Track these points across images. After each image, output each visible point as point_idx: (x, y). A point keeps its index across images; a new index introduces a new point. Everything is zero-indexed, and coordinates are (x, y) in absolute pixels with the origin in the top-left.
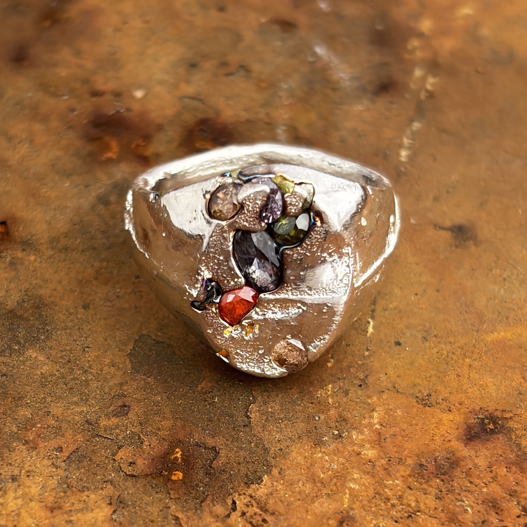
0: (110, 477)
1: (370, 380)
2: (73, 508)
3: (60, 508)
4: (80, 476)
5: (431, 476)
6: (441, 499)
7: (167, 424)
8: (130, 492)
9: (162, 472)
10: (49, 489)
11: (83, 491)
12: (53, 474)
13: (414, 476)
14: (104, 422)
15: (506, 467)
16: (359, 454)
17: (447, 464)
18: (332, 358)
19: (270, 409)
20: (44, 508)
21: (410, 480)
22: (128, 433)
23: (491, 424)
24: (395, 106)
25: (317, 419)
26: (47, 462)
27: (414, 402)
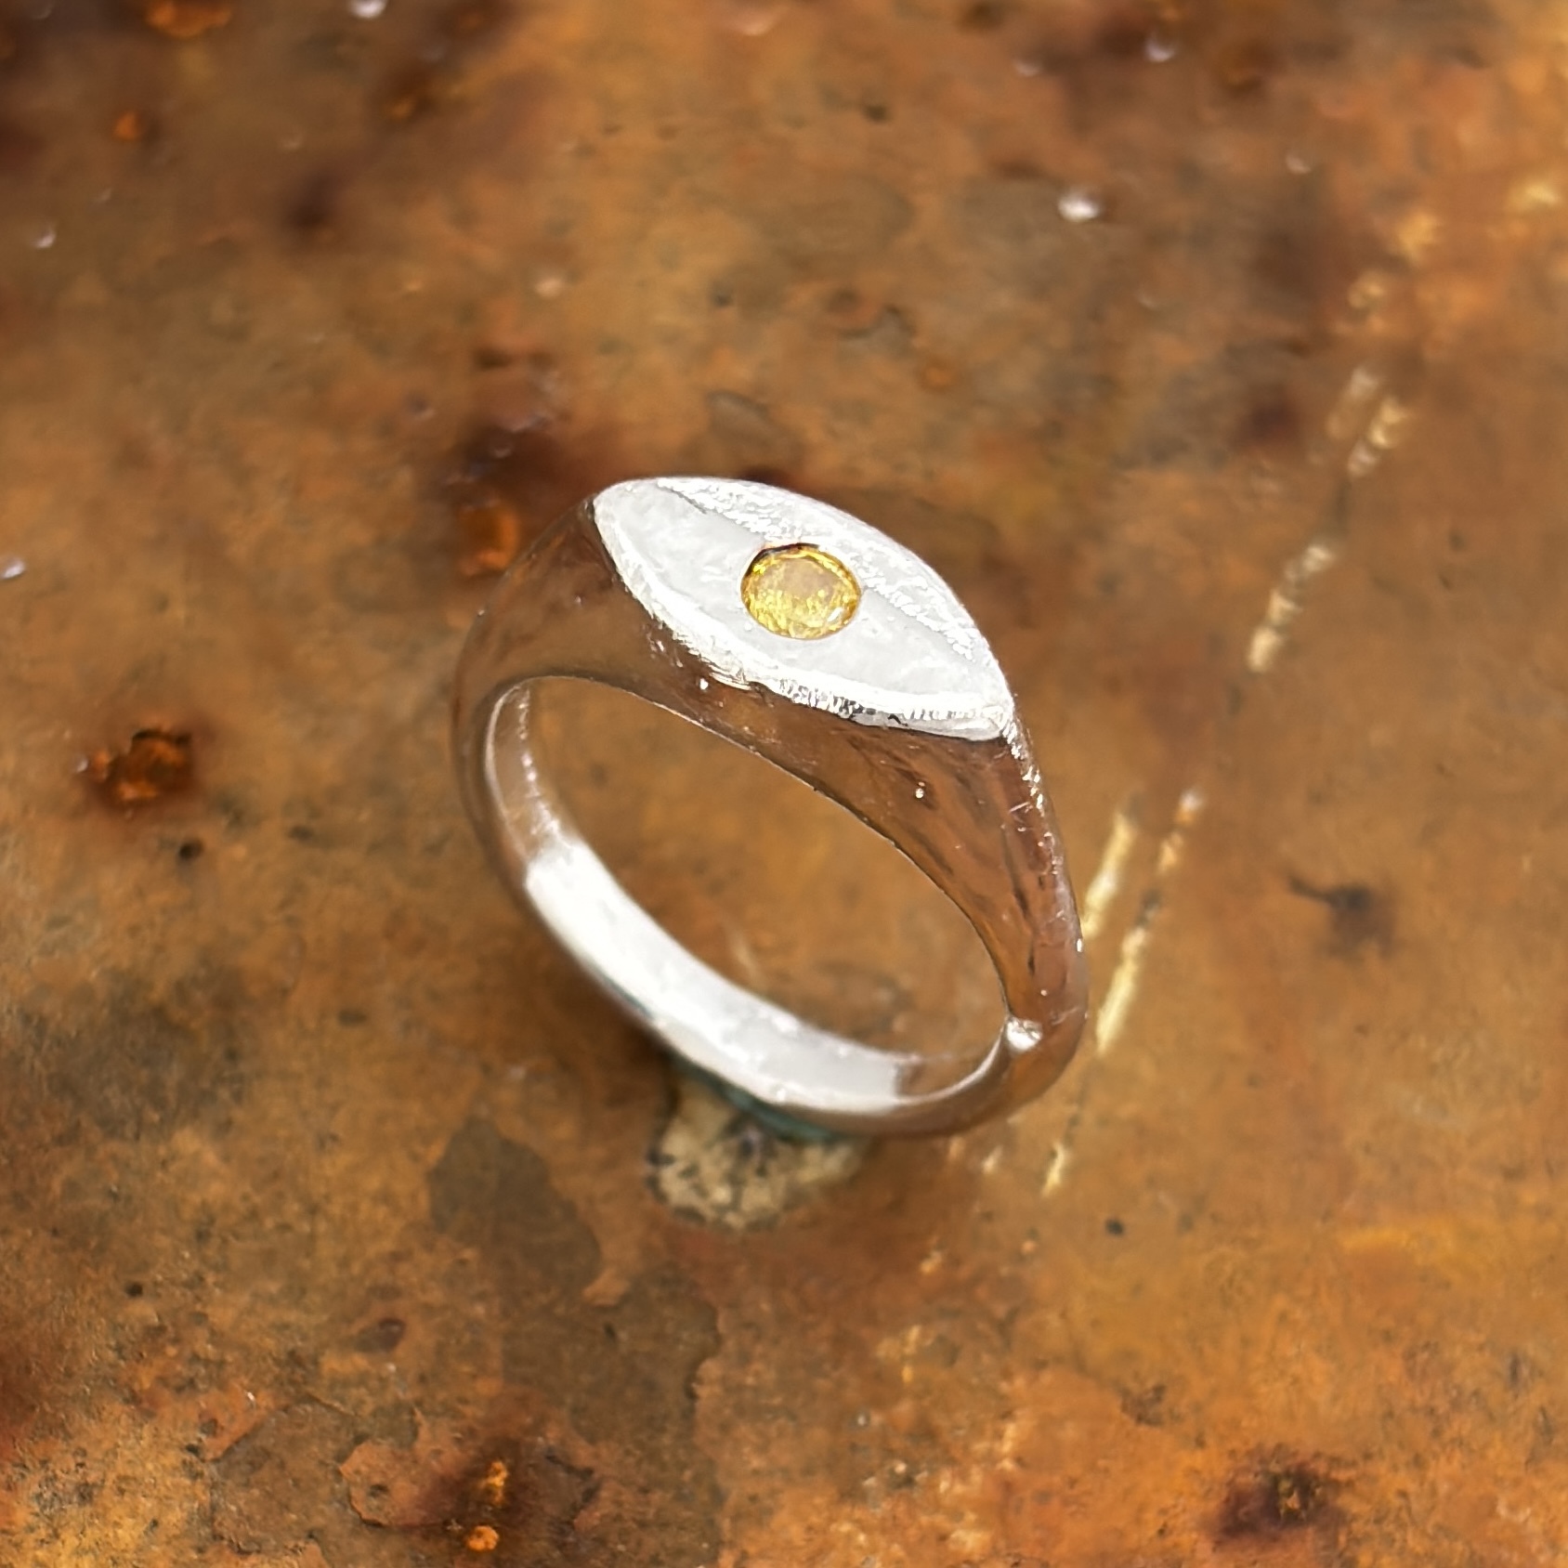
25: (861, 1421)
26: (173, 1458)
27: (1115, 1406)
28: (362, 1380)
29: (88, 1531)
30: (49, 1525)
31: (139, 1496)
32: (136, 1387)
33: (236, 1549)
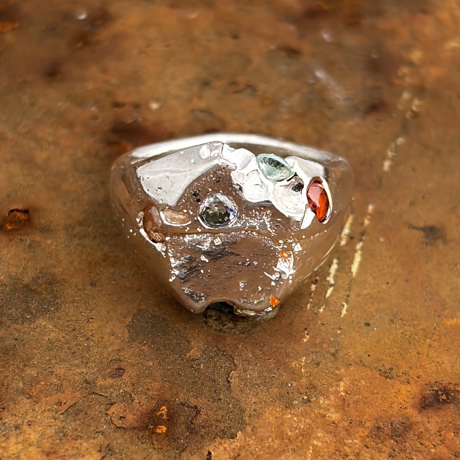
0: (102, 429)
1: (341, 354)
2: (67, 454)
3: (55, 453)
4: (75, 427)
5: (386, 437)
6: (393, 457)
7: (156, 385)
8: (119, 442)
9: (148, 426)
10: (47, 436)
11: (77, 440)
12: (51, 424)
13: (372, 437)
14: (100, 382)
15: (454, 432)
16: (324, 416)
17: (401, 427)
18: (308, 334)
19: (249, 376)
20: (41, 453)
21: (368, 440)
22: (121, 391)
23: (444, 395)
24: (383, 124)
25: (289, 385)
26: (47, 414)
27: (377, 374)
31: (36, 426)
32: (31, 394)
33: (73, 438)
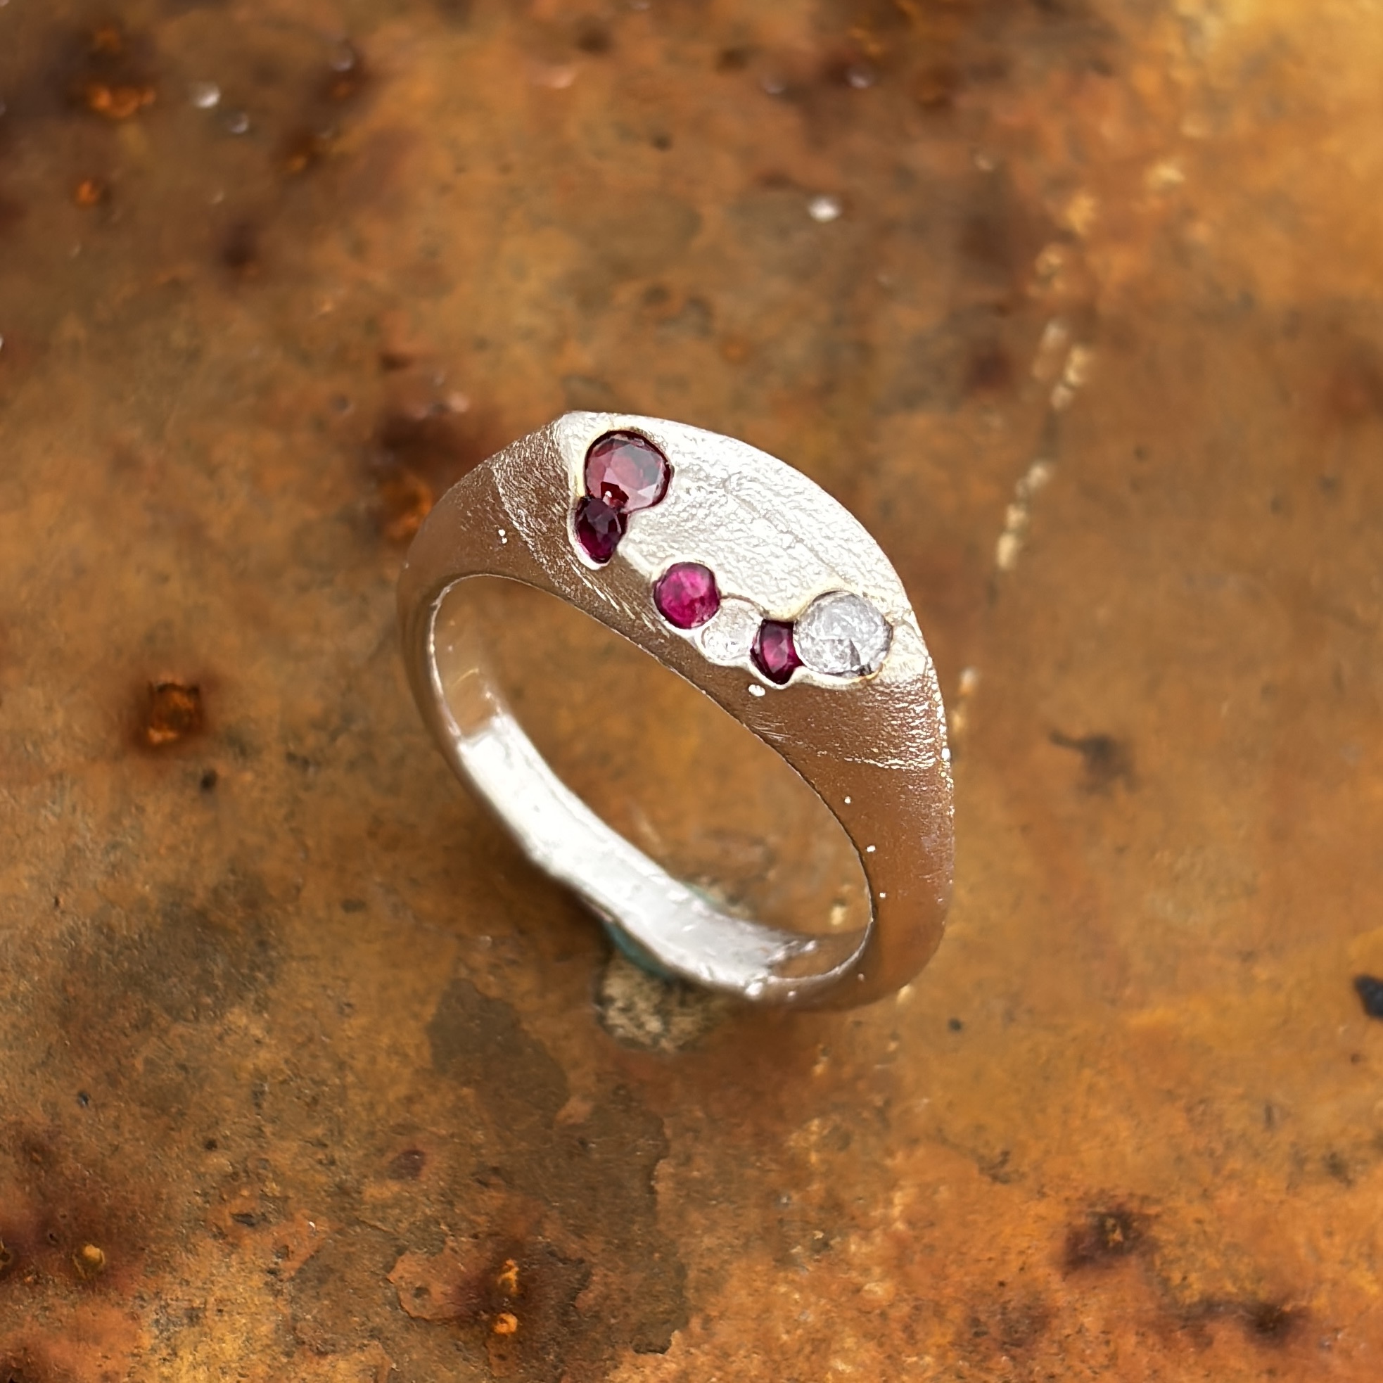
4: (319, 1315)
5: (992, 1346)
10: (258, 1346)
13: (960, 1346)
14: (371, 1190)
16: (858, 1290)
17: (1025, 1320)
18: (824, 1052)
21: (952, 1354)
23: (1118, 1231)
25: (784, 1200)
26: (258, 1280)
27: (975, 1171)
28: (397, 1202)
29: (199, 1348)
30: (168, 1346)
31: (234, 1313)
32: (221, 1224)
33: (316, 1351)
